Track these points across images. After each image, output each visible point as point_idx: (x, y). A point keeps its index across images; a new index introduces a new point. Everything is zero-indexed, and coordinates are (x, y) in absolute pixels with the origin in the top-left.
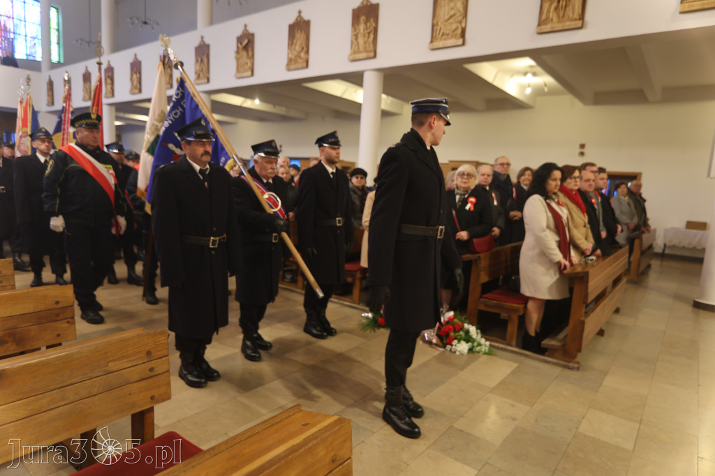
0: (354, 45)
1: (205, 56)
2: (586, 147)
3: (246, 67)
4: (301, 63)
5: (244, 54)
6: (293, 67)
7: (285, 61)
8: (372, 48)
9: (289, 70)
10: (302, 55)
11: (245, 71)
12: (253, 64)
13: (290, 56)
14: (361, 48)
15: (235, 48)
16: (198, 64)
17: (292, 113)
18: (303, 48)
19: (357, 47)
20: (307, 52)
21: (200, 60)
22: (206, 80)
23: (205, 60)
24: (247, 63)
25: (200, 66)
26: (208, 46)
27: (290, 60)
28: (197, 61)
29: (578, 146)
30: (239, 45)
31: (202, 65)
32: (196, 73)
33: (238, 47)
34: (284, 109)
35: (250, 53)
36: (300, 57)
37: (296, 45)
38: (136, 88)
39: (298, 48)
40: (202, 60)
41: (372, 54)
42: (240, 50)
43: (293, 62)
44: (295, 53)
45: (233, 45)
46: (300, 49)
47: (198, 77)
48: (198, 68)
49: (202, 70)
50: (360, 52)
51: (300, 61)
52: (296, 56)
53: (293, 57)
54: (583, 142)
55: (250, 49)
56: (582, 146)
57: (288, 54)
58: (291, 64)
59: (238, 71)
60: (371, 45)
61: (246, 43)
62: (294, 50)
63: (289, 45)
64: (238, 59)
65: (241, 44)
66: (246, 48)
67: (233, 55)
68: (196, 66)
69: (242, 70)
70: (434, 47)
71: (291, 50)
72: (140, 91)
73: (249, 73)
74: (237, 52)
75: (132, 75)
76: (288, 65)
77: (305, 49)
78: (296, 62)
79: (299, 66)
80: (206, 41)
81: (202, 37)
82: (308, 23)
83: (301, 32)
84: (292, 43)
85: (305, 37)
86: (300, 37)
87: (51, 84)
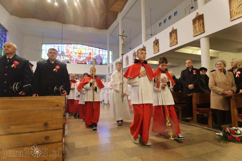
0: (194, 31)
3: (157, 50)
4: (175, 43)
5: (156, 46)
6: (172, 45)
7: (169, 44)
9: (171, 47)
10: (175, 40)
12: (159, 48)
13: (171, 42)
14: (198, 31)
15: (153, 45)
18: (175, 38)
19: (196, 31)
20: (177, 39)
24: (157, 49)
27: (171, 43)
30: (154, 44)
33: (154, 45)
35: (158, 45)
38: (127, 64)
39: (173, 39)
41: (203, 32)
43: (171, 44)
44: (172, 41)
50: (198, 32)
53: (172, 42)
60: (202, 28)
61: (156, 43)
63: (170, 39)
64: (154, 48)
65: (155, 43)
66: (156, 44)
67: (153, 47)
69: (155, 51)
74: (154, 46)
75: (126, 61)
76: (170, 45)
77: (176, 38)
80: (145, 46)
81: (144, 45)
82: (176, 30)
83: (174, 33)
84: (171, 38)
85: (175, 35)
86: (174, 35)
87: (109, 67)
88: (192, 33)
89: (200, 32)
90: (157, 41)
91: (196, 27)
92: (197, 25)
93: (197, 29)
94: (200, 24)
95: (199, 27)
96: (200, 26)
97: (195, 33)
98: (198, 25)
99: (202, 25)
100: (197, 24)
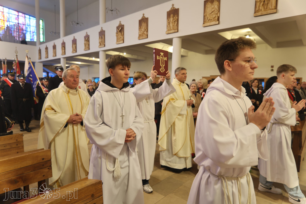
0: (168, 27)
1: (103, 36)
2: (274, 67)
3: (121, 39)
4: (145, 36)
5: (120, 33)
6: (141, 38)
7: (138, 36)
8: (176, 28)
9: (139, 39)
10: (145, 33)
11: (120, 41)
12: (124, 38)
13: (140, 33)
14: (171, 28)
15: (116, 32)
16: (100, 39)
17: (140, 58)
18: (145, 30)
19: (169, 28)
20: (147, 31)
21: (101, 37)
22: (104, 46)
23: (103, 37)
24: (121, 38)
25: (101, 40)
26: (104, 31)
27: (140, 35)
28: (100, 38)
29: (270, 67)
30: (118, 30)
31: (102, 39)
32: (99, 43)
33: (117, 31)
34: (136, 56)
35: (122, 33)
36: (144, 34)
37: (142, 28)
38: (74, 50)
39: (143, 30)
40: (102, 37)
41: (176, 31)
42: (118, 32)
43: (141, 36)
44: (142, 32)
45: (115, 30)
46: (144, 30)
47: (100, 45)
48: (100, 41)
49: (102, 42)
50: (171, 30)
51: (144, 35)
52: (142, 33)
53: (141, 34)
54: (272, 65)
55: (122, 31)
56: (272, 67)
57: (139, 32)
58: (140, 37)
59: (117, 41)
60: (176, 26)
61: (121, 29)
62: (142, 31)
63: (139, 29)
64: (117, 36)
65: (118, 29)
66: (120, 31)
67: (115, 34)
68: (99, 40)
69: (119, 41)
70: (205, 26)
71: (140, 31)
72: (76, 52)
73: (122, 42)
74: (117, 33)
75: (73, 45)
76: (139, 37)
77: (146, 30)
78: (142, 36)
79: (144, 37)
80: (104, 29)
81: (102, 28)
82: (147, 19)
83: (144, 23)
84: (141, 28)
85: (146, 25)
86: (144, 25)
87: (40, 50)
88: (165, 29)
89: (174, 30)
90: (122, 27)
91: (170, 23)
92: (171, 21)
93: (171, 25)
94: (175, 20)
95: (173, 24)
96: (175, 23)
97: (169, 30)
98: (173, 20)
99: (176, 23)
100: (171, 19)
